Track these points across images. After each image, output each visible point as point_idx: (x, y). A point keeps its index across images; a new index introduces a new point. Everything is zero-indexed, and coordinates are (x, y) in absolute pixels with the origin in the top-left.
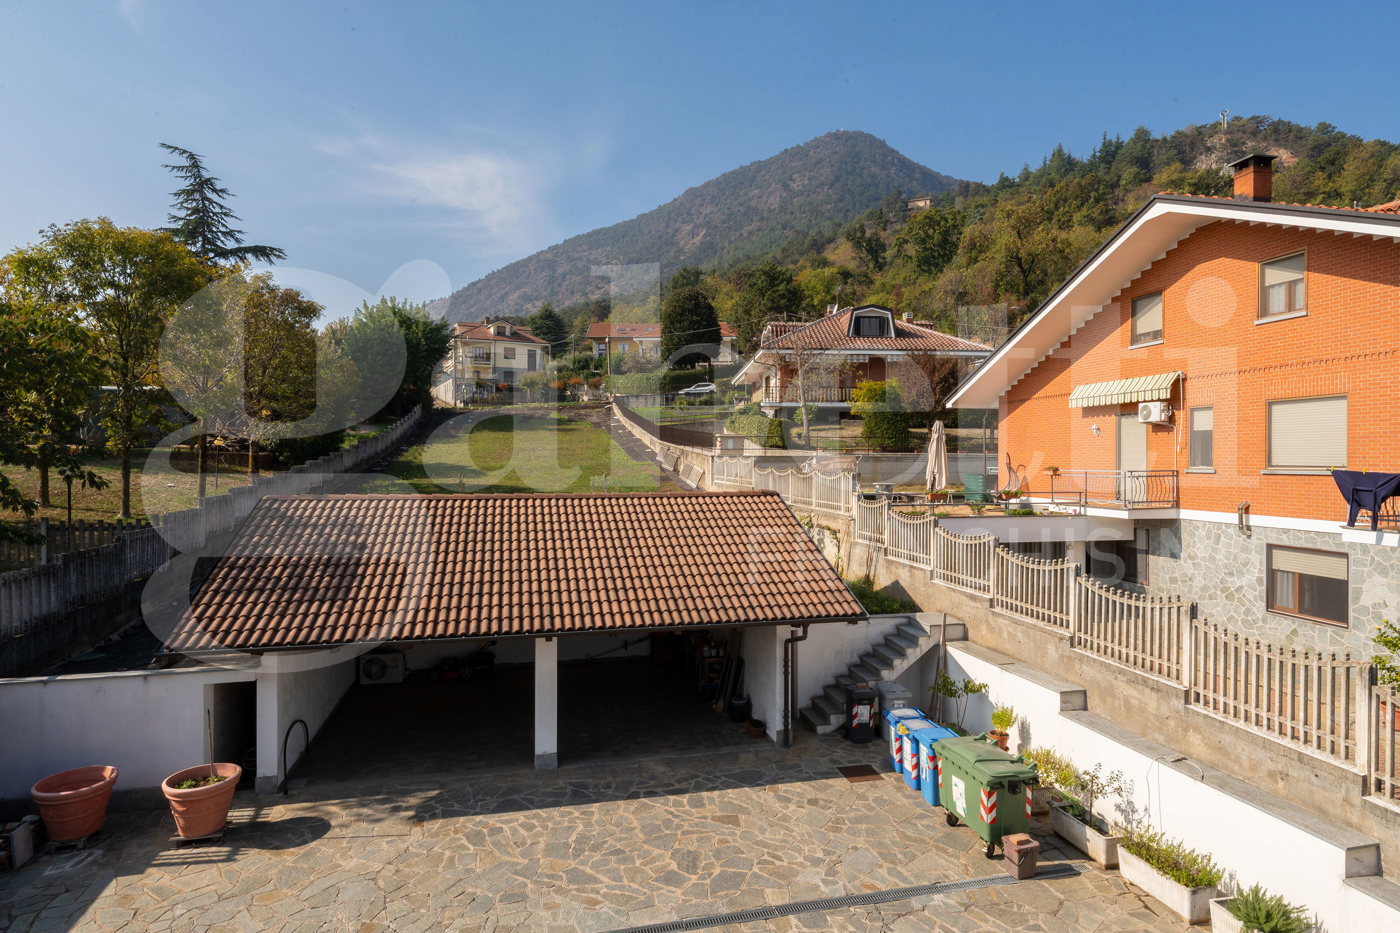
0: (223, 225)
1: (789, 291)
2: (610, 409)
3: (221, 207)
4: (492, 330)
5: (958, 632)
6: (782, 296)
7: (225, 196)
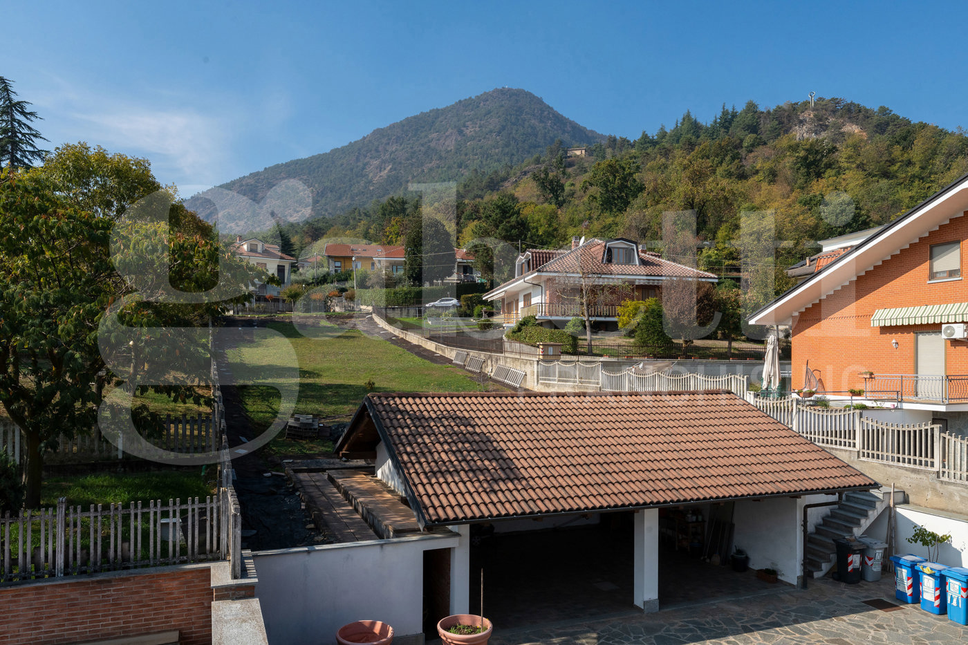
0: (32, 145)
1: (518, 222)
2: (371, 319)
3: (30, 128)
4: (245, 247)
5: (900, 497)
6: (513, 227)
7: (33, 118)
